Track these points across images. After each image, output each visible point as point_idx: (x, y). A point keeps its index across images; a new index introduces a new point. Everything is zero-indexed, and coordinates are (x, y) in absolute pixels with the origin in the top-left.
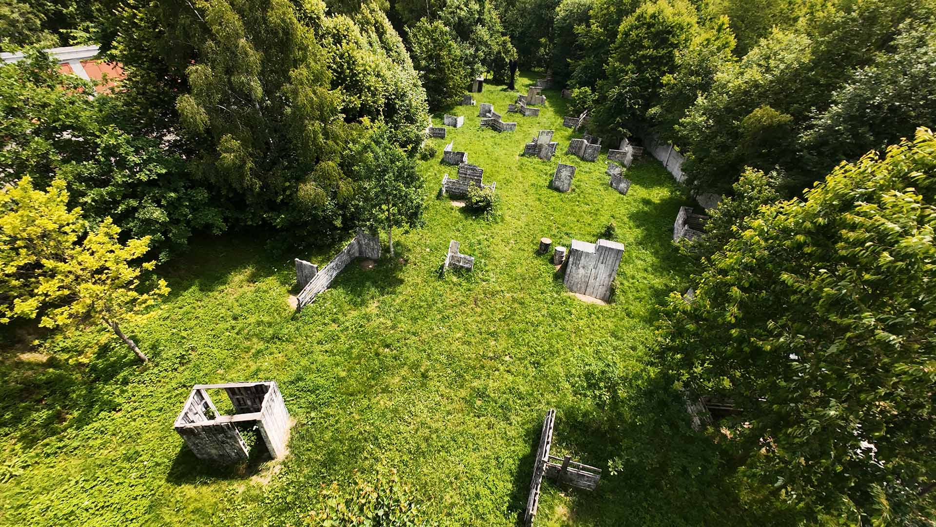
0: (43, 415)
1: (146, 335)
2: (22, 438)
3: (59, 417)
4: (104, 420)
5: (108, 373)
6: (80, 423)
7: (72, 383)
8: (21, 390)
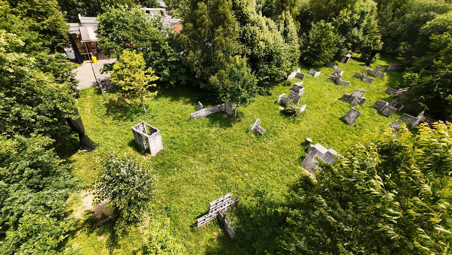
0: (119, 114)
1: (151, 107)
2: (114, 117)
3: (122, 117)
4: (129, 122)
5: (136, 112)
6: (124, 120)
7: (129, 110)
8: (120, 106)
